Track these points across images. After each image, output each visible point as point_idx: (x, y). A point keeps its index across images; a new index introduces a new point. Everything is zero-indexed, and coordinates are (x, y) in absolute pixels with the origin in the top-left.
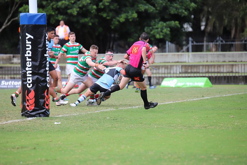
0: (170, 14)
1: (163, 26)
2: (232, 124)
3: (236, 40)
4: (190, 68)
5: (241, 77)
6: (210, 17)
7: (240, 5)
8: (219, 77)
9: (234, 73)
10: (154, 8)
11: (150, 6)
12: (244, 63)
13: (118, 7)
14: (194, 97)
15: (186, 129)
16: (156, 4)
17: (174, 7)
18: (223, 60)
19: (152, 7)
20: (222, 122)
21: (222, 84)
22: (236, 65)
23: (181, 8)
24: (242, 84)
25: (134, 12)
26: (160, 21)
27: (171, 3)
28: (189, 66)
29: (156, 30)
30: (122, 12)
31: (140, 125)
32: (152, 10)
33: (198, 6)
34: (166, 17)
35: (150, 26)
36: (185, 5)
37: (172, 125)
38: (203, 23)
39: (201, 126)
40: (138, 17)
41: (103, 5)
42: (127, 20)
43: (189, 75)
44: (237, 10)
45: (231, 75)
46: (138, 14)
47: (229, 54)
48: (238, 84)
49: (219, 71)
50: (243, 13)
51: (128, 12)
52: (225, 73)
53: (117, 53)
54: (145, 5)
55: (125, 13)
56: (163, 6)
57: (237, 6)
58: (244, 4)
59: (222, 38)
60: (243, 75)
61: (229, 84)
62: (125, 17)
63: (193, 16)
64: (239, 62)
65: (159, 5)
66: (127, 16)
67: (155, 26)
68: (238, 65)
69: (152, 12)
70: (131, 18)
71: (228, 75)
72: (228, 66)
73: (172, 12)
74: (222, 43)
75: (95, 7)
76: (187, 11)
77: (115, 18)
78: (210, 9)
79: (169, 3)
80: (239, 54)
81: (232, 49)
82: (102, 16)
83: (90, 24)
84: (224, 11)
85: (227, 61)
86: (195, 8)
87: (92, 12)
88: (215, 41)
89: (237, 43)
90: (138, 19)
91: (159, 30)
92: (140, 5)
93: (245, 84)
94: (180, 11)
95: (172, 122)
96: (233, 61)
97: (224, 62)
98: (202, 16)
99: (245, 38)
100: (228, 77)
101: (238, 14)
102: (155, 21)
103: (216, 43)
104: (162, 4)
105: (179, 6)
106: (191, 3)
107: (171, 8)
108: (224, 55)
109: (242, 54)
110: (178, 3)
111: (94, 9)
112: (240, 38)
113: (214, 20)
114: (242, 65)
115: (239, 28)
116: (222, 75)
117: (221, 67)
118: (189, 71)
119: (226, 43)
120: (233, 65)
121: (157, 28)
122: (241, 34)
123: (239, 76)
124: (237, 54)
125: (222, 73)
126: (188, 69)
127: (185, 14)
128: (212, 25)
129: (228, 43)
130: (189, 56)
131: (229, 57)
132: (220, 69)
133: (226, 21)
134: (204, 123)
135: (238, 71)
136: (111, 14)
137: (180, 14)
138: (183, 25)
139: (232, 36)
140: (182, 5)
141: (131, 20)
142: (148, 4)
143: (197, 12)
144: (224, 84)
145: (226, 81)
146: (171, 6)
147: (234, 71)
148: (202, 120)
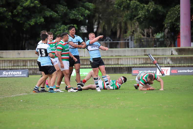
0: (70, 19)
1: (65, 28)
2: (118, 104)
3: (121, 39)
4: (85, 61)
5: (125, 68)
6: (101, 22)
7: (123, 13)
8: (108, 68)
9: (120, 65)
10: (57, 14)
11: (54, 13)
12: (127, 57)
13: (29, 13)
14: (89, 83)
15: (83, 108)
16: (59, 10)
17: (72, 13)
18: (111, 55)
19: (56, 13)
20: (111, 103)
21: (110, 74)
22: (121, 58)
23: (78, 14)
24: (125, 74)
25: (42, 17)
26: (62, 24)
27: (70, 10)
28: (85, 59)
29: (59, 32)
30: (32, 18)
31: (47, 106)
32: (55, 16)
33: (91, 12)
34: (66, 21)
35: (54, 29)
36: (81, 12)
37: (72, 106)
38: (96, 27)
39: (95, 106)
40: (44, 21)
41: (16, 12)
42: (36, 23)
43: (85, 66)
44: (121, 16)
45: (117, 66)
46: (44, 19)
47: (115, 50)
48: (123, 73)
49: (108, 63)
50: (126, 18)
51: (37, 18)
52: (113, 65)
53: (28, 50)
54: (50, 12)
55: (34, 18)
56: (64, 12)
57: (121, 13)
58: (126, 11)
59: (110, 37)
60: (126, 66)
61: (116, 73)
62: (35, 21)
63: (87, 21)
64: (123, 56)
65: (61, 12)
66: (36, 21)
67: (58, 28)
68: (123, 58)
69: (55, 17)
70: (40, 22)
71: (115, 66)
72: (115, 60)
73: (71, 17)
74: (110, 42)
75: (10, 13)
76: (83, 16)
77: (27, 22)
78: (100, 16)
79: (69, 10)
80: (123, 50)
81: (118, 46)
82: (16, 21)
83: (7, 27)
84: (111, 17)
85: (114, 56)
86: (89, 14)
87: (8, 17)
88: (105, 40)
89: (121, 41)
90: (44, 23)
91: (62, 31)
92: (46, 12)
93: (128, 73)
94: (77, 16)
95: (72, 104)
96: (119, 56)
97: (112, 56)
98: (94, 21)
99: (127, 38)
100: (115, 68)
101: (122, 19)
102: (58, 24)
103: (105, 42)
104: (63, 11)
105: (76, 13)
106: (86, 10)
107: (70, 14)
108: (112, 51)
109: (125, 50)
110: (76, 10)
111: (10, 15)
112: (124, 38)
113: (104, 24)
114: (126, 59)
115: (123, 30)
116: (110, 66)
117: (110, 60)
118: (85, 63)
119: (113, 42)
120: (118, 59)
121: (60, 30)
122: (125, 35)
123: (124, 67)
124: (122, 50)
125: (110, 65)
126: (84, 62)
127: (82, 19)
128: (102, 27)
129: (115, 42)
130: (84, 52)
131: (116, 52)
132: (108, 62)
133: (113, 25)
134: (97, 104)
135: (123, 63)
136: (23, 19)
137: (77, 19)
138: (80, 27)
139: (118, 36)
140: (79, 12)
141: (39, 24)
142: (52, 11)
143: (91, 17)
144: (112, 74)
145: (113, 71)
146: (70, 13)
147: (119, 63)
148: (95, 101)
